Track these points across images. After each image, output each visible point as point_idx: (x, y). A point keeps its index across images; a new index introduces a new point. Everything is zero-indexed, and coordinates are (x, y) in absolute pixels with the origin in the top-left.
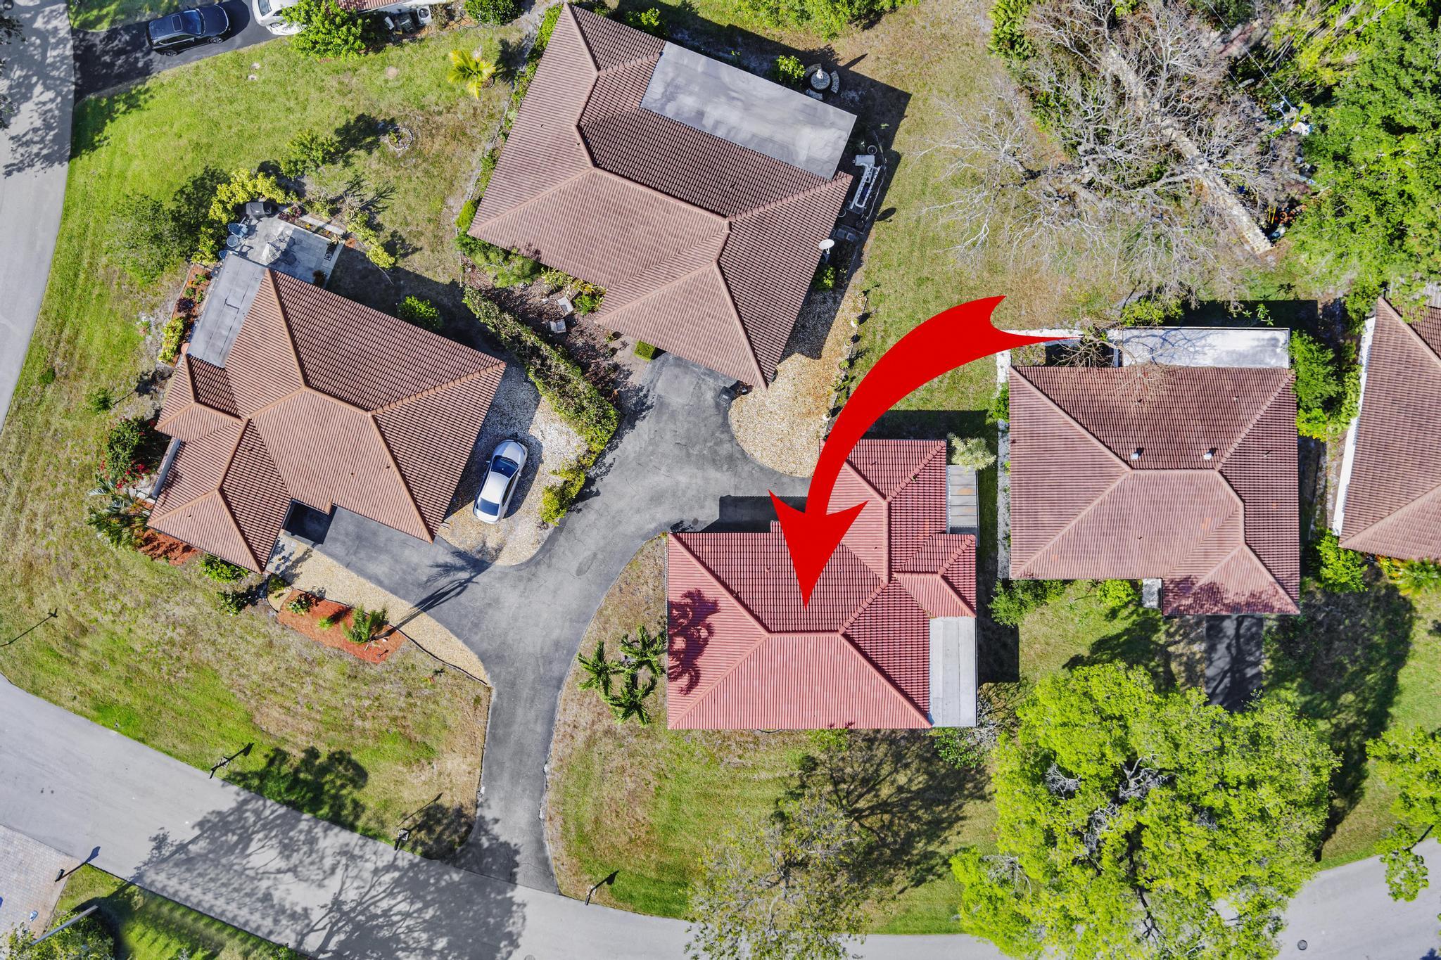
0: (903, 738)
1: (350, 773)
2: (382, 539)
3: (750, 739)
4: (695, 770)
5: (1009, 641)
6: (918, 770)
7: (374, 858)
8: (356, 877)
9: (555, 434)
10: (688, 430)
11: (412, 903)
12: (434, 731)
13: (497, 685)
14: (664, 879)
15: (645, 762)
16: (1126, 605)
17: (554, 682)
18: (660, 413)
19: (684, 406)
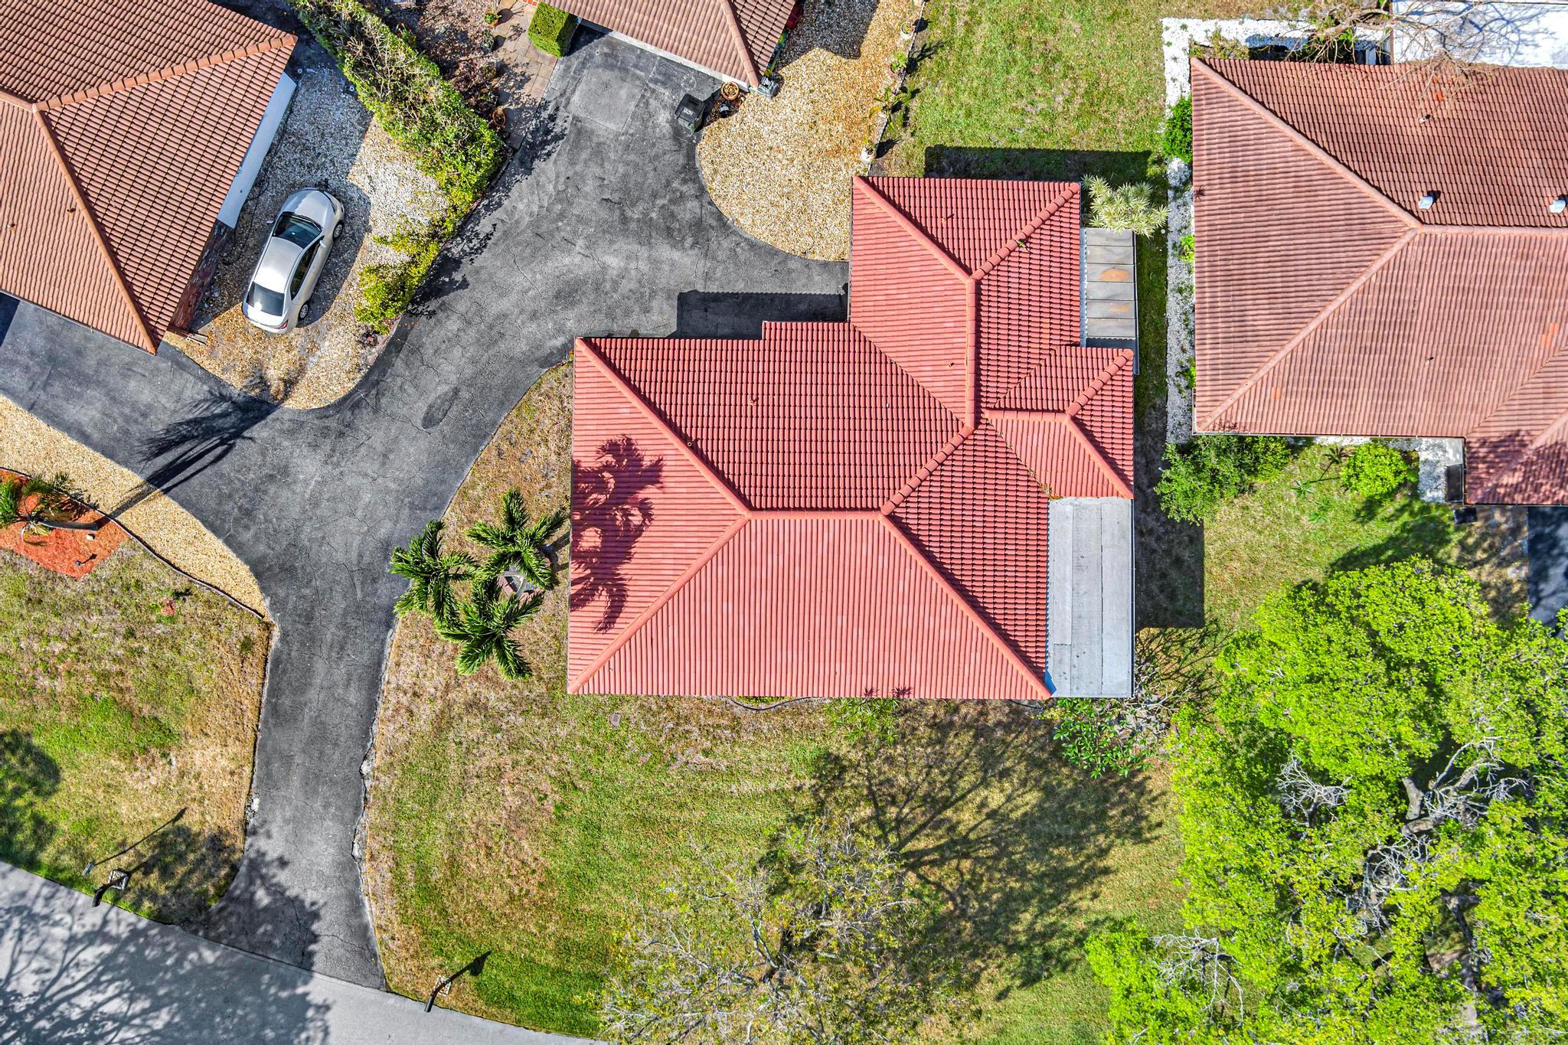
0: (999, 724)
1: (31, 769)
2: (90, 362)
3: (724, 722)
4: (627, 775)
5: (1186, 555)
6: (1024, 783)
7: (68, 919)
8: (37, 952)
9: (393, 182)
10: (625, 176)
11: (132, 1000)
12: (171, 697)
13: (281, 620)
14: (570, 968)
15: (539, 759)
16: (1391, 494)
17: (381, 615)
18: (576, 146)
19: (618, 135)
